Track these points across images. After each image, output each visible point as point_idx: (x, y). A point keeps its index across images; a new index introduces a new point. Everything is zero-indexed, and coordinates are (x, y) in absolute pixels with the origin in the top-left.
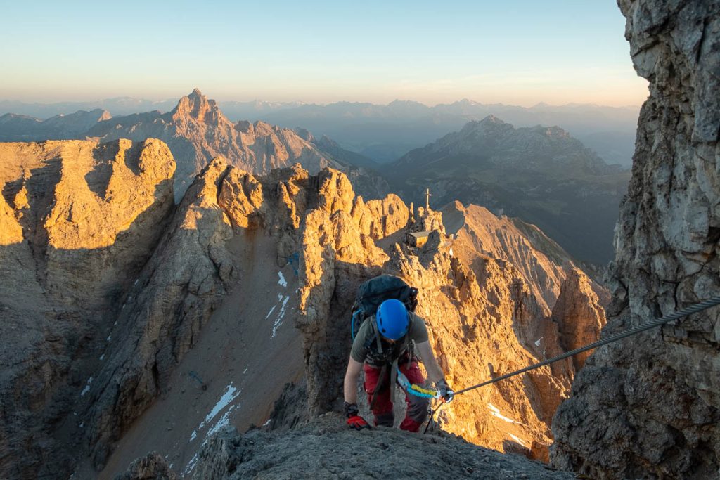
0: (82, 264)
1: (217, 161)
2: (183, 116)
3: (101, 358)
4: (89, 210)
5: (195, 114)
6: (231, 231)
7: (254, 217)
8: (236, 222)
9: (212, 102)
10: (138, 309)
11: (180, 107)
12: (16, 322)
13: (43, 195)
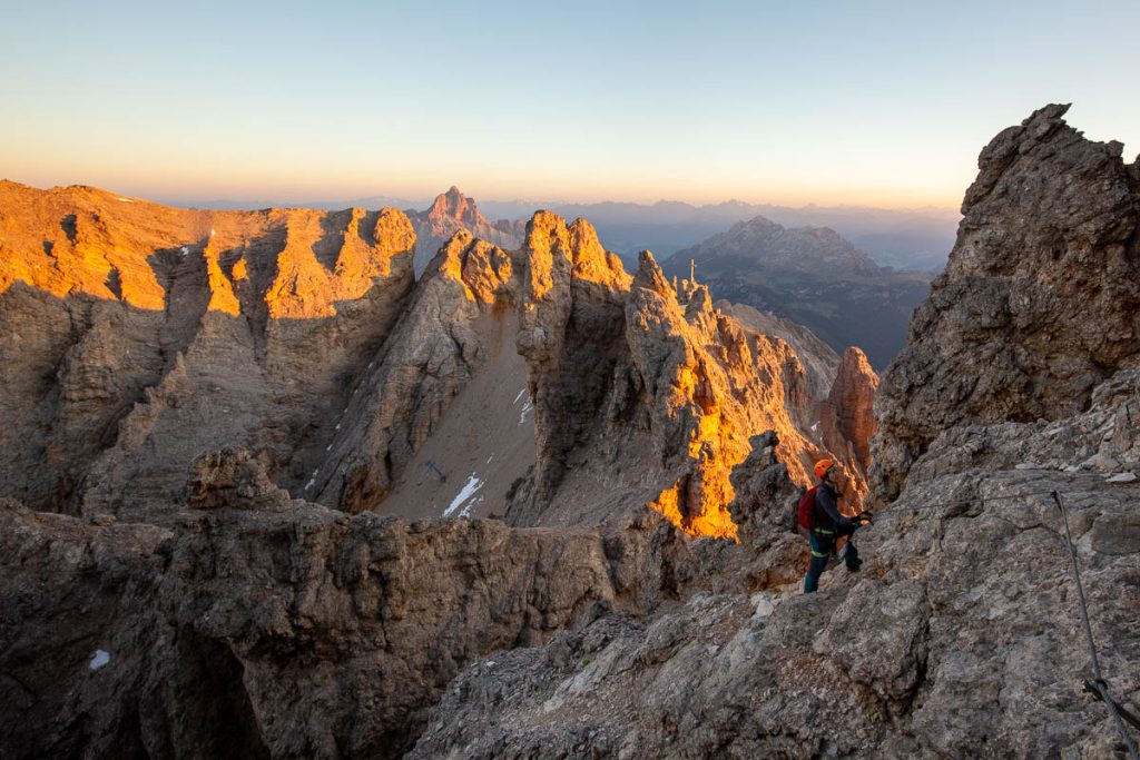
0: (308, 343)
1: (462, 233)
2: (440, 215)
3: (329, 449)
4: (316, 283)
5: (452, 213)
6: (476, 309)
7: (502, 294)
8: (483, 300)
9: (470, 201)
10: (370, 392)
11: (437, 206)
12: (229, 405)
13: (264, 267)
